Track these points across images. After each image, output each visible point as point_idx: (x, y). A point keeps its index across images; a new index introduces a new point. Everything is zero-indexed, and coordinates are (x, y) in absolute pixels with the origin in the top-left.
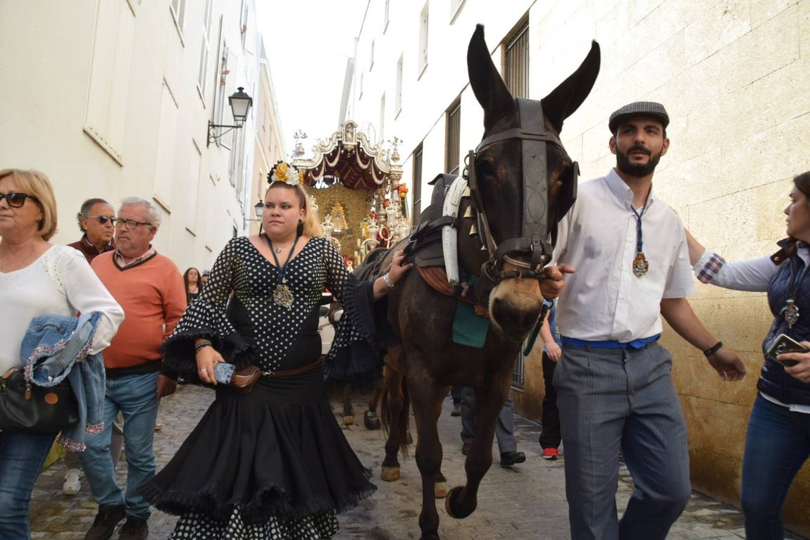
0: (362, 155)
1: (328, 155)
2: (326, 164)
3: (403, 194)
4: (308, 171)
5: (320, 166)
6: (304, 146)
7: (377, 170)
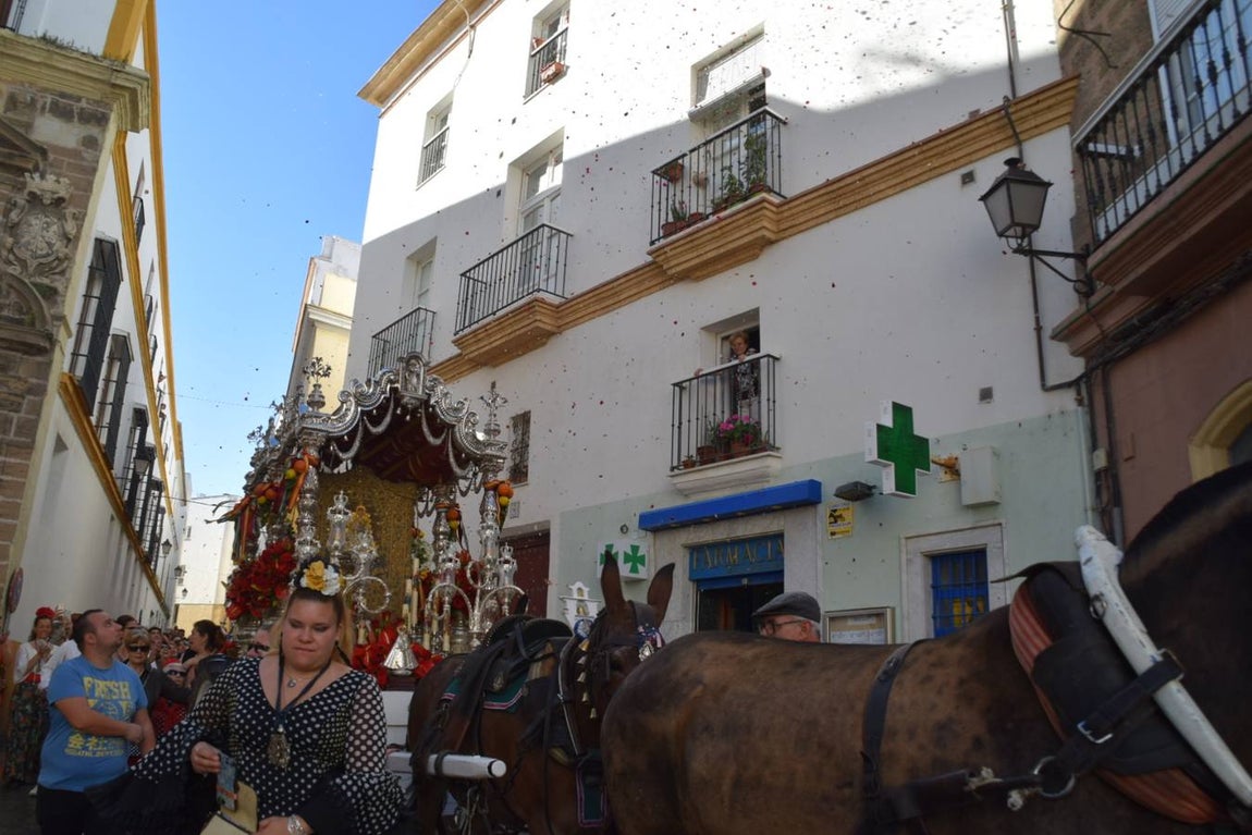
0: (432, 418)
1: (368, 414)
2: (365, 428)
3: (504, 500)
4: (329, 440)
5: (352, 434)
6: (324, 390)
7: (458, 450)
